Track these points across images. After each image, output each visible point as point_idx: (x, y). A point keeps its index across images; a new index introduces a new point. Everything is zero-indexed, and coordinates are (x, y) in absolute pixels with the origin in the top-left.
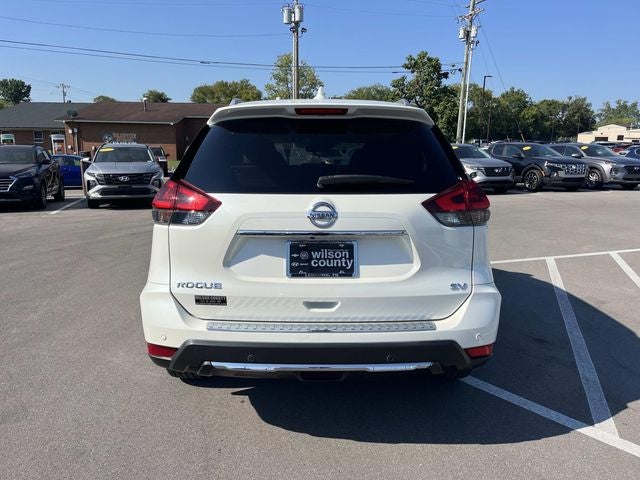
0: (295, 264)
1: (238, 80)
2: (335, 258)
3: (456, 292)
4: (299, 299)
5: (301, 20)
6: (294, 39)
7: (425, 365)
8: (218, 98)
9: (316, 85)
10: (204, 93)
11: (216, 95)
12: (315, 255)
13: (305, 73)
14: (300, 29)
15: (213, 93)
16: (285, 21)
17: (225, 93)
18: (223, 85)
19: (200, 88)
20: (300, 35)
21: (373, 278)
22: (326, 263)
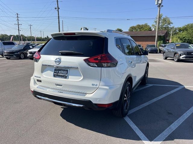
0: (55, 74)
1: (144, 24)
2: (63, 73)
3: (93, 86)
4: (54, 83)
5: (161, 3)
6: (159, 9)
7: (82, 106)
8: (137, 30)
9: (170, 24)
10: (133, 29)
11: (136, 29)
12: (60, 72)
13: (167, 20)
14: (161, 6)
15: (135, 28)
16: (156, 4)
17: (139, 28)
18: (139, 26)
19: (132, 27)
20: (161, 8)
21: (73, 80)
22: (61, 74)
